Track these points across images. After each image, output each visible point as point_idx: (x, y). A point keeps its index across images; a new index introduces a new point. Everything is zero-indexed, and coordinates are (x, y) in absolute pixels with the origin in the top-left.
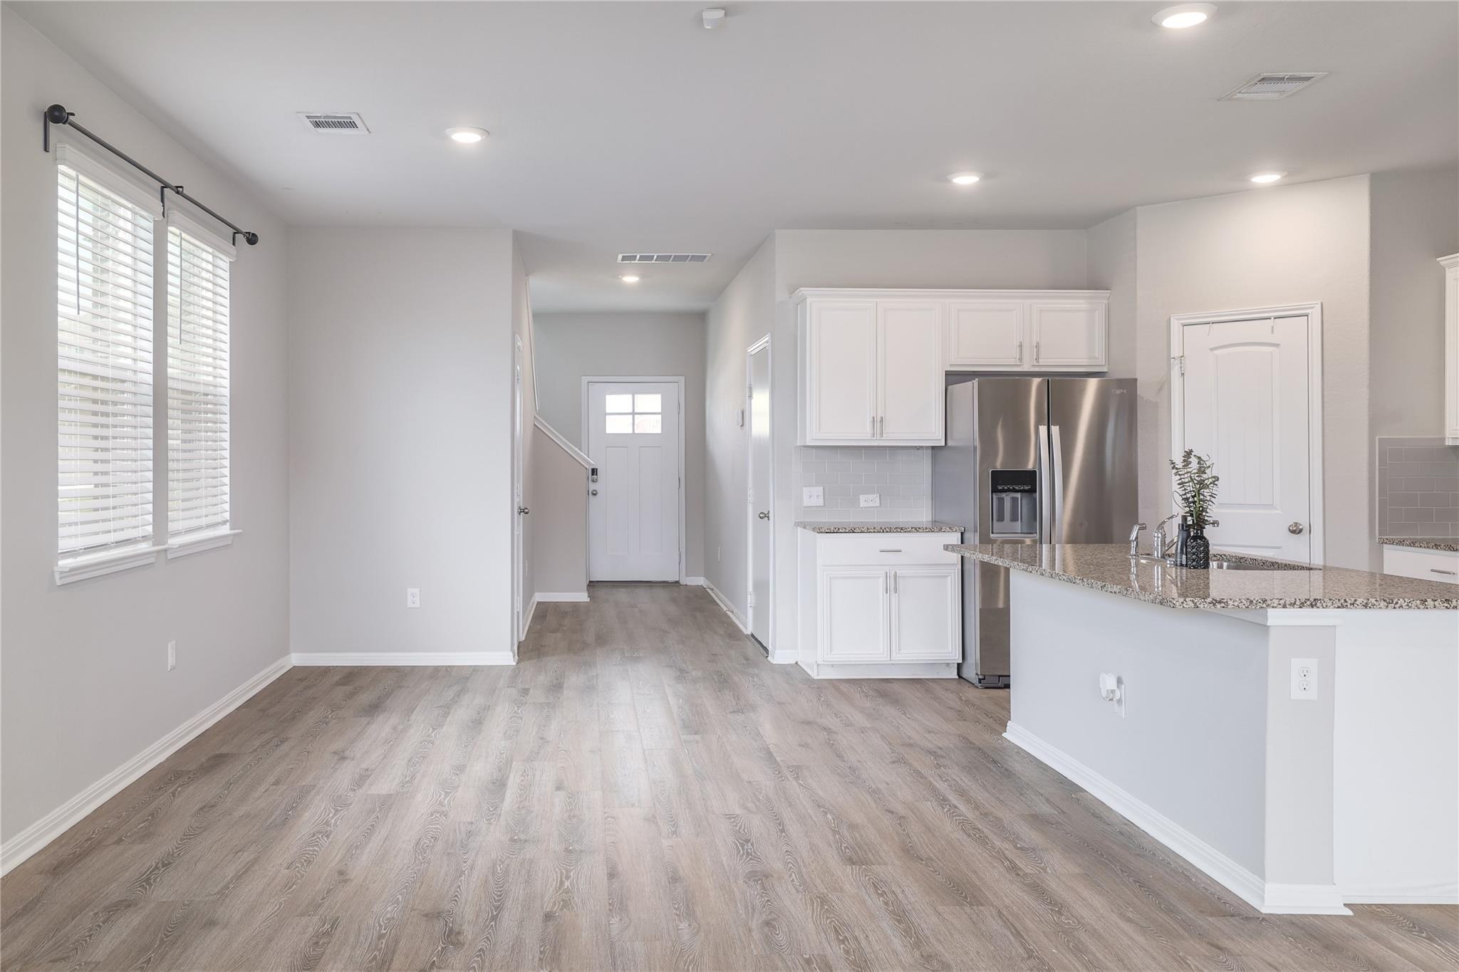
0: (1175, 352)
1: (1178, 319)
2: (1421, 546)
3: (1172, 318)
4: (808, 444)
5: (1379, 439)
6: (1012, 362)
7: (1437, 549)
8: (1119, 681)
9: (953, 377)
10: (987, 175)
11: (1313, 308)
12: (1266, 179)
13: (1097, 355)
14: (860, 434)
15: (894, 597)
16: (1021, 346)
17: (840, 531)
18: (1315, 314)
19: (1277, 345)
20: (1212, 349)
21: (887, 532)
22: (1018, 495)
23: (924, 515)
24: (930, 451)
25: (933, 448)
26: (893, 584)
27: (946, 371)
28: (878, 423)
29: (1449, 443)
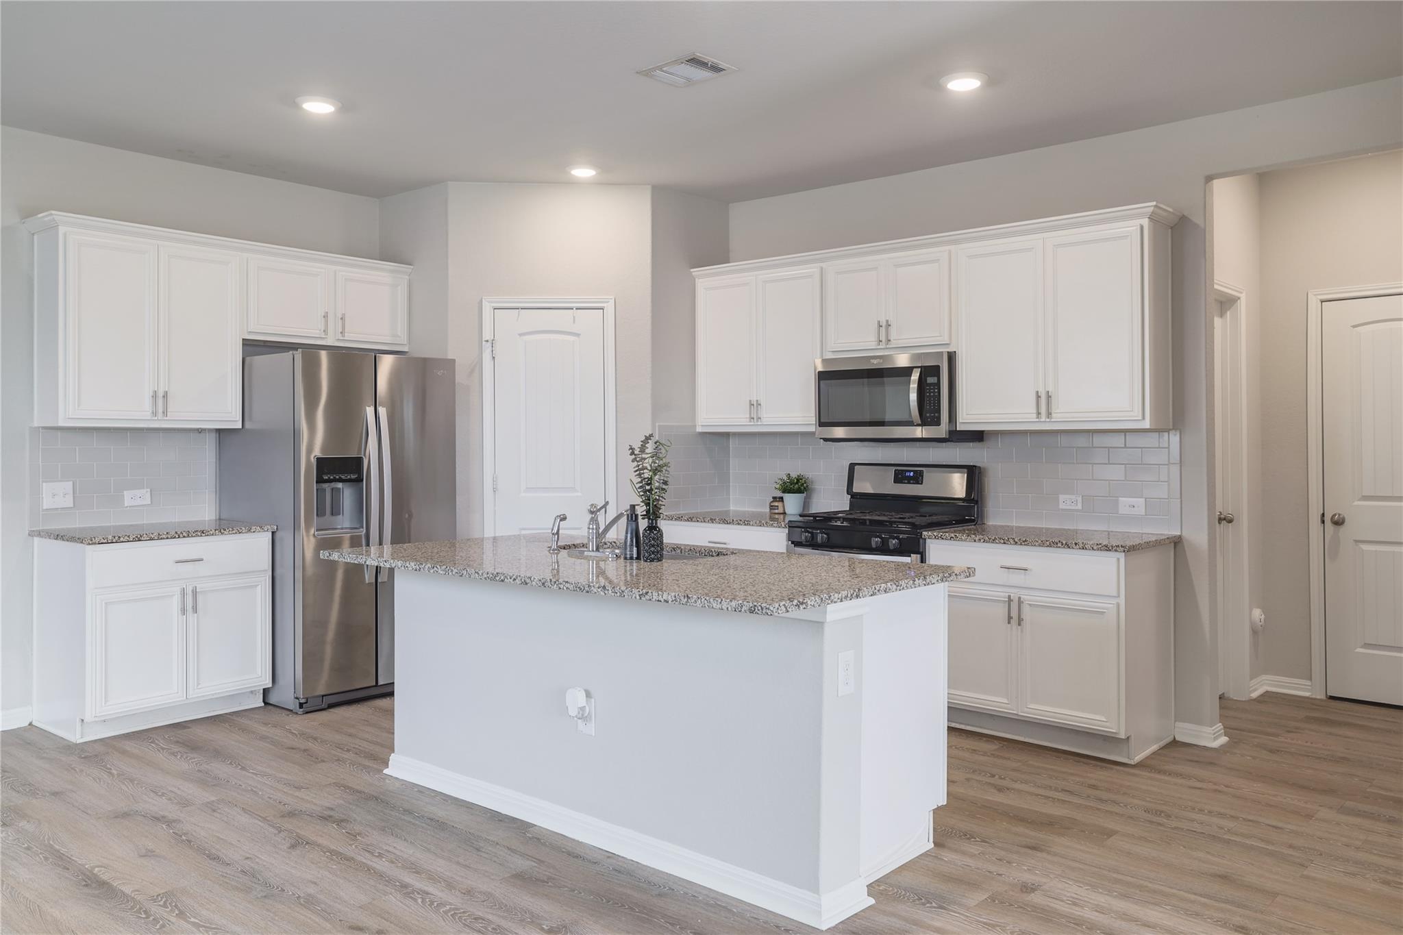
0: (487, 335)
1: (489, 302)
2: (698, 521)
3: (483, 300)
4: (61, 424)
5: (659, 426)
6: (316, 333)
7: (713, 522)
8: (588, 695)
9: (253, 347)
10: (346, 107)
11: (608, 302)
12: (583, 172)
13: (399, 334)
14: (138, 413)
15: (192, 617)
16: (326, 316)
17: (122, 539)
18: (609, 308)
19: (578, 335)
20: (520, 335)
21: (184, 537)
22: (340, 485)
23: (206, 512)
24: (214, 435)
25: (219, 431)
26: (191, 602)
27: (243, 339)
28: (161, 399)
29: (699, 429)
